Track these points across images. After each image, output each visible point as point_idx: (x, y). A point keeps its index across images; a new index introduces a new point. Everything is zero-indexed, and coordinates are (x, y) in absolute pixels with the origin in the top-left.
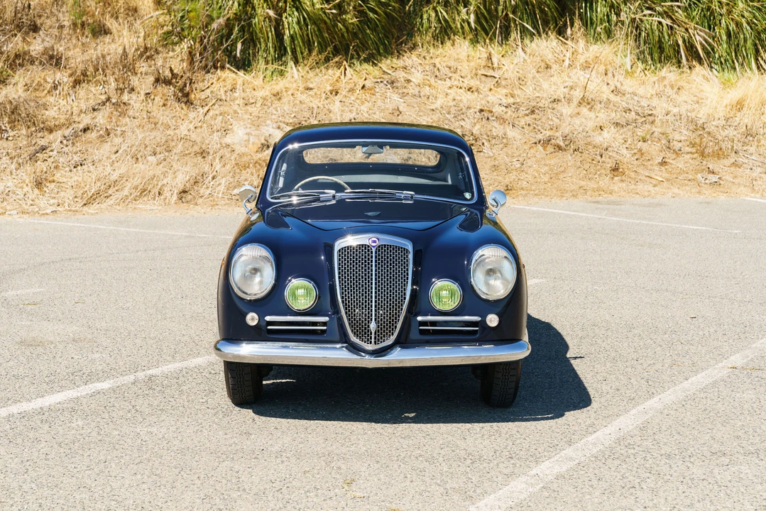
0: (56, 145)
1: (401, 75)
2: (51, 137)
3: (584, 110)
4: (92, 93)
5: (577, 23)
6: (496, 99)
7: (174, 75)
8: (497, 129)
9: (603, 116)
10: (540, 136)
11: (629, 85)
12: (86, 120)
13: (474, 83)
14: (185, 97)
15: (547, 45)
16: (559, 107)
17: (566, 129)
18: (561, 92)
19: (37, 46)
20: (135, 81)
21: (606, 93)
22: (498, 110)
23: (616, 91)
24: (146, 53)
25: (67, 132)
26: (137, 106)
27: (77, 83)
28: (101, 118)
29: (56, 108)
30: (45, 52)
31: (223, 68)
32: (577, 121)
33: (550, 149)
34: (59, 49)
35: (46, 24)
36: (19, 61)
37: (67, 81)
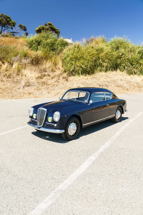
0: (50, 87)
1: (96, 77)
2: (49, 86)
3: (121, 81)
4: (55, 80)
5: (119, 69)
6: (109, 80)
7: (65, 77)
8: (110, 84)
9: (124, 82)
10: (116, 85)
11: (127, 78)
12: (54, 84)
13: (106, 77)
14: (67, 80)
15: (114, 72)
16: (118, 81)
17: (119, 84)
18: (118, 79)
19: (46, 73)
20: (60, 78)
21: (124, 79)
22: (110, 81)
23: (125, 79)
24: (61, 74)
25: (52, 85)
26: (60, 82)
27: (52, 78)
28: (56, 83)
29: (50, 82)
30: (48, 74)
31: (71, 76)
32: (121, 83)
33: (118, 87)
34: (50, 74)
35: (48, 70)
36: (44, 76)
37: (51, 78)
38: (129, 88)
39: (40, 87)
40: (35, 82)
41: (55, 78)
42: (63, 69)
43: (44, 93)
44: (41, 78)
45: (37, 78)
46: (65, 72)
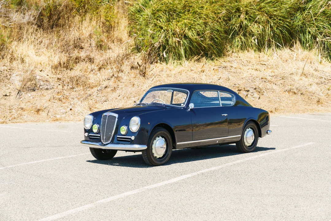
0: (95, 94)
1: (228, 64)
2: (93, 90)
3: (304, 78)
4: (108, 72)
5: (298, 42)
6: (267, 74)
7: (140, 66)
8: (269, 86)
9: (311, 80)
10: (286, 88)
11: (320, 67)
12: (105, 84)
13: (258, 67)
14: (144, 74)
15: (286, 52)
16: (293, 76)
17: (297, 85)
18: (294, 71)
19: (83, 54)
20: (123, 68)
21: (312, 71)
22: (269, 78)
23: (316, 70)
24: (127, 56)
25: (99, 88)
26: (125, 78)
27: (100, 69)
28: (111, 83)
29: (93, 79)
30: (87, 57)
31: (157, 62)
32: (301, 82)
33: (291, 94)
34: (92, 56)
35: (86, 45)
36: (77, 60)
37: (96, 68)
38: (323, 96)
39: (66, 93)
40: (50, 80)
41: (109, 67)
42: (132, 41)
43: (77, 109)
44: (67, 66)
45: (56, 68)
46: (138, 49)
